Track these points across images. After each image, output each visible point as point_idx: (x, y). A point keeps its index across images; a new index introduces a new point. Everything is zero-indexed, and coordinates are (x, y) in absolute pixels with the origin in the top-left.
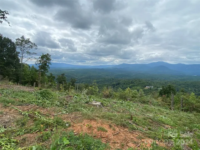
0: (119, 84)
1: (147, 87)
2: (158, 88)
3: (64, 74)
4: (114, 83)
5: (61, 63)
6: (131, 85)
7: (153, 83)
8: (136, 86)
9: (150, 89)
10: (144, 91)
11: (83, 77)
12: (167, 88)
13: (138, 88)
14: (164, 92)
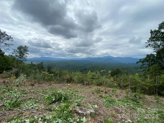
0: (86, 69)
1: (102, 71)
2: (108, 71)
3: (42, 63)
4: (83, 69)
5: (49, 57)
6: (93, 69)
7: (105, 68)
8: (96, 70)
9: (104, 72)
10: (100, 73)
11: (64, 65)
12: (115, 71)
13: (97, 71)
14: (114, 73)
